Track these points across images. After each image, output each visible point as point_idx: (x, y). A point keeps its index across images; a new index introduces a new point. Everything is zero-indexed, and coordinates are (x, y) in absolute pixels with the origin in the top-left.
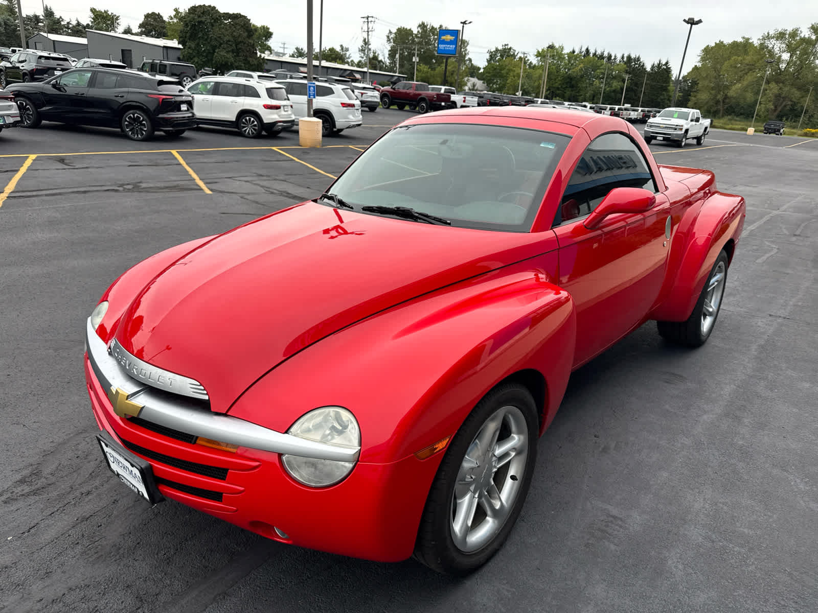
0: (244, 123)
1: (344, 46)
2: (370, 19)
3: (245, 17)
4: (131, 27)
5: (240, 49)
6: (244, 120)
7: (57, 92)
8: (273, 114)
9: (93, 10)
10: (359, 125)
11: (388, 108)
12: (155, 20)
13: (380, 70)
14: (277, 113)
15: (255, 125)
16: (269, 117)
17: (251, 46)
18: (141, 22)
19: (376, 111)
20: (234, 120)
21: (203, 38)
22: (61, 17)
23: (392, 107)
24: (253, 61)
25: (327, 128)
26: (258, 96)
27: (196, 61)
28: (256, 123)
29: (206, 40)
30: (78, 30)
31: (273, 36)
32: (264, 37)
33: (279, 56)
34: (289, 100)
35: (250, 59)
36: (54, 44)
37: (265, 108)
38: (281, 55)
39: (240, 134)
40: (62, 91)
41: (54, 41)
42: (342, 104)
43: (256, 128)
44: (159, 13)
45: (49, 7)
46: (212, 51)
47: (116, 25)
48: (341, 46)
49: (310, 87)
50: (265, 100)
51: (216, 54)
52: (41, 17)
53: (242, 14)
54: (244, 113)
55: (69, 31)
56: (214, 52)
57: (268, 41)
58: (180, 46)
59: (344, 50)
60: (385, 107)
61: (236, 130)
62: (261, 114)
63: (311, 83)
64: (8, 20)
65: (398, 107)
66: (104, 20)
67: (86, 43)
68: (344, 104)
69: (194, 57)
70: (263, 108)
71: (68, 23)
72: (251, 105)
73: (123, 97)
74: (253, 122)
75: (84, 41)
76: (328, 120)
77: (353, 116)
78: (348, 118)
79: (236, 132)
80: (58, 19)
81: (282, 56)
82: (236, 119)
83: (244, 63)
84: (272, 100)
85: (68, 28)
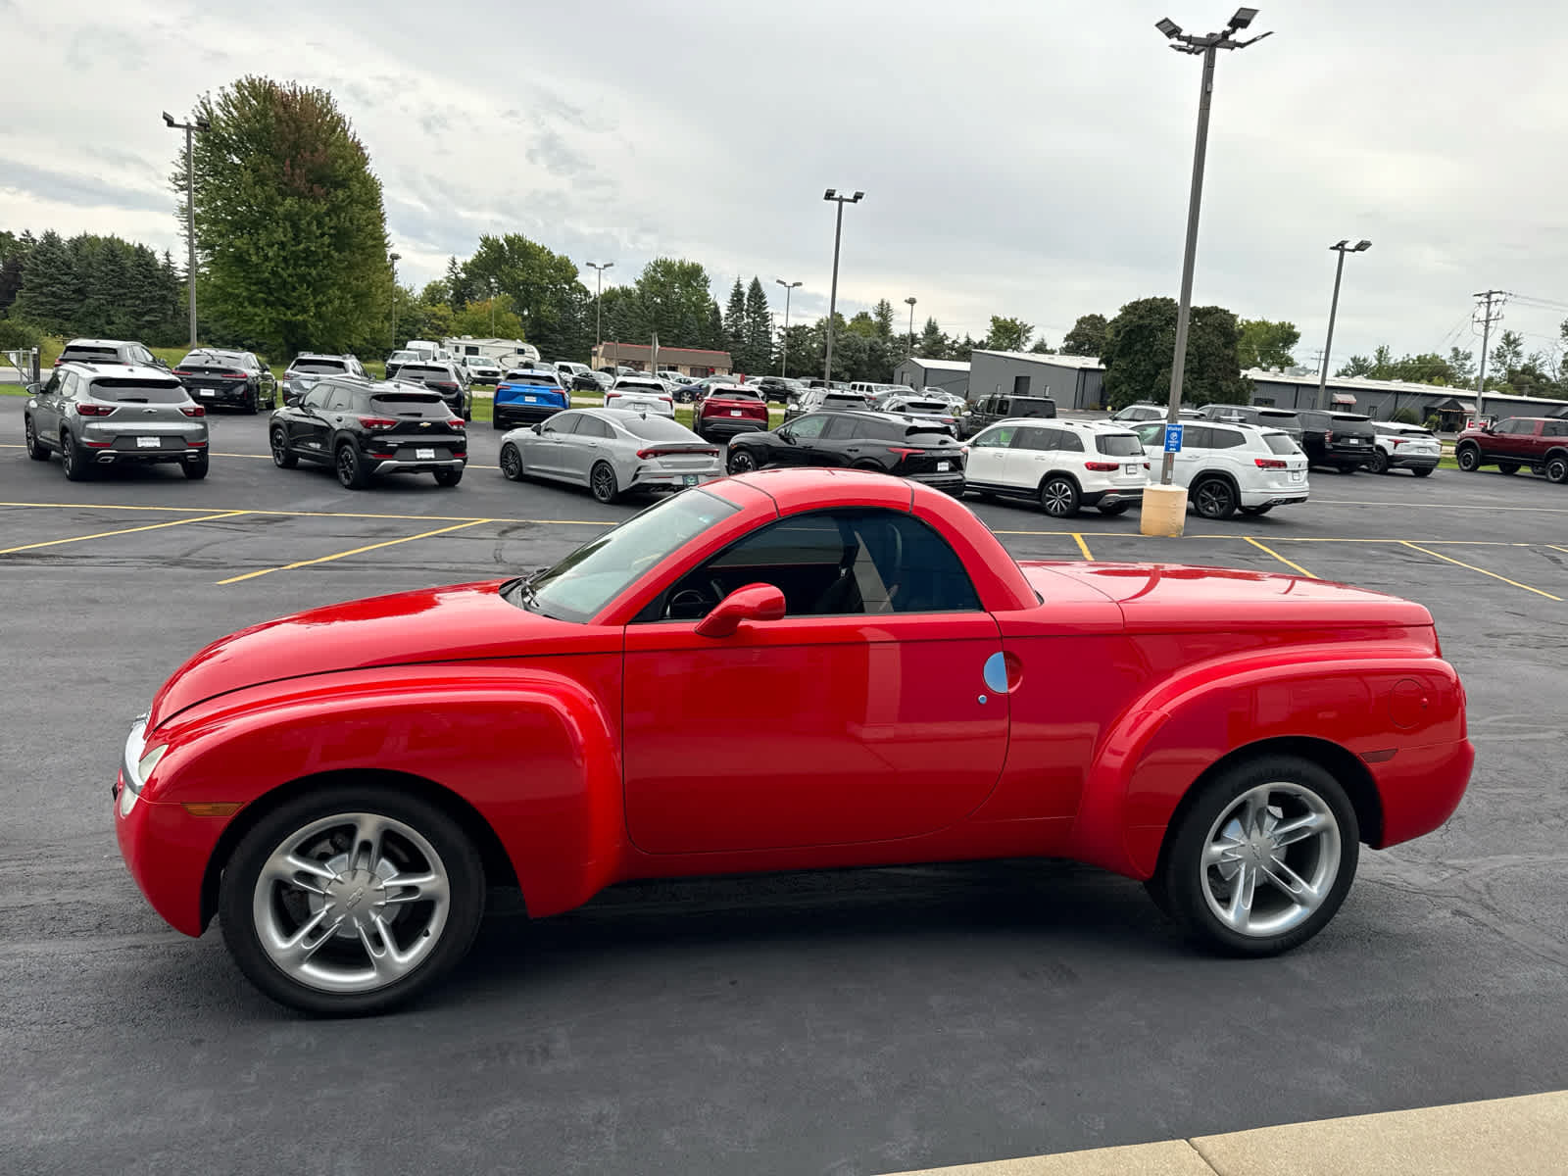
0: (1051, 493)
1: (1461, 349)
2: (1494, 297)
3: (1225, 312)
4: (1046, 341)
5: (1208, 365)
6: (1051, 488)
7: (785, 444)
8: (1101, 478)
9: (995, 320)
10: (1302, 500)
11: (1473, 470)
12: (1094, 326)
13: (1528, 395)
14: (1108, 478)
15: (1068, 497)
16: (1091, 483)
17: (1228, 361)
18: (1069, 332)
19: (1429, 476)
20: (1036, 487)
21: (1142, 351)
22: (945, 335)
23: (1481, 468)
24: (1228, 387)
25: (1224, 504)
26: (1080, 448)
27: (1124, 390)
28: (1069, 493)
29: (1148, 354)
30: (964, 352)
31: (1300, 340)
32: (1280, 342)
33: (1298, 375)
34: (1144, 454)
35: (1224, 383)
36: (926, 373)
37: (1087, 468)
38: (1303, 373)
39: (1041, 510)
40: (791, 444)
41: (926, 369)
42: (1257, 461)
43: (1069, 501)
44: (1101, 316)
45: (933, 321)
46: (1153, 372)
47: (1023, 339)
48: (1455, 350)
49: (1170, 432)
50: (1093, 455)
51: (1159, 377)
52: (920, 336)
53: (1221, 307)
54: (1052, 477)
55: (954, 353)
56: (1157, 373)
57: (1289, 348)
58: (1103, 367)
59: (1461, 356)
60: (1465, 468)
61: (1038, 503)
62: (1080, 479)
63: (1173, 426)
64: (876, 343)
65: (1501, 469)
66: (1008, 333)
67: (969, 369)
68: (1262, 461)
69: (1122, 383)
70: (1085, 468)
71: (954, 342)
72: (1064, 463)
73: (857, 451)
74: (1066, 490)
75: (965, 366)
76: (1228, 491)
77: (1280, 484)
78: (1269, 488)
79: (1036, 505)
80: (941, 338)
81: (1304, 376)
82: (1040, 485)
83: (1210, 390)
84: (1103, 456)
85: (952, 349)
